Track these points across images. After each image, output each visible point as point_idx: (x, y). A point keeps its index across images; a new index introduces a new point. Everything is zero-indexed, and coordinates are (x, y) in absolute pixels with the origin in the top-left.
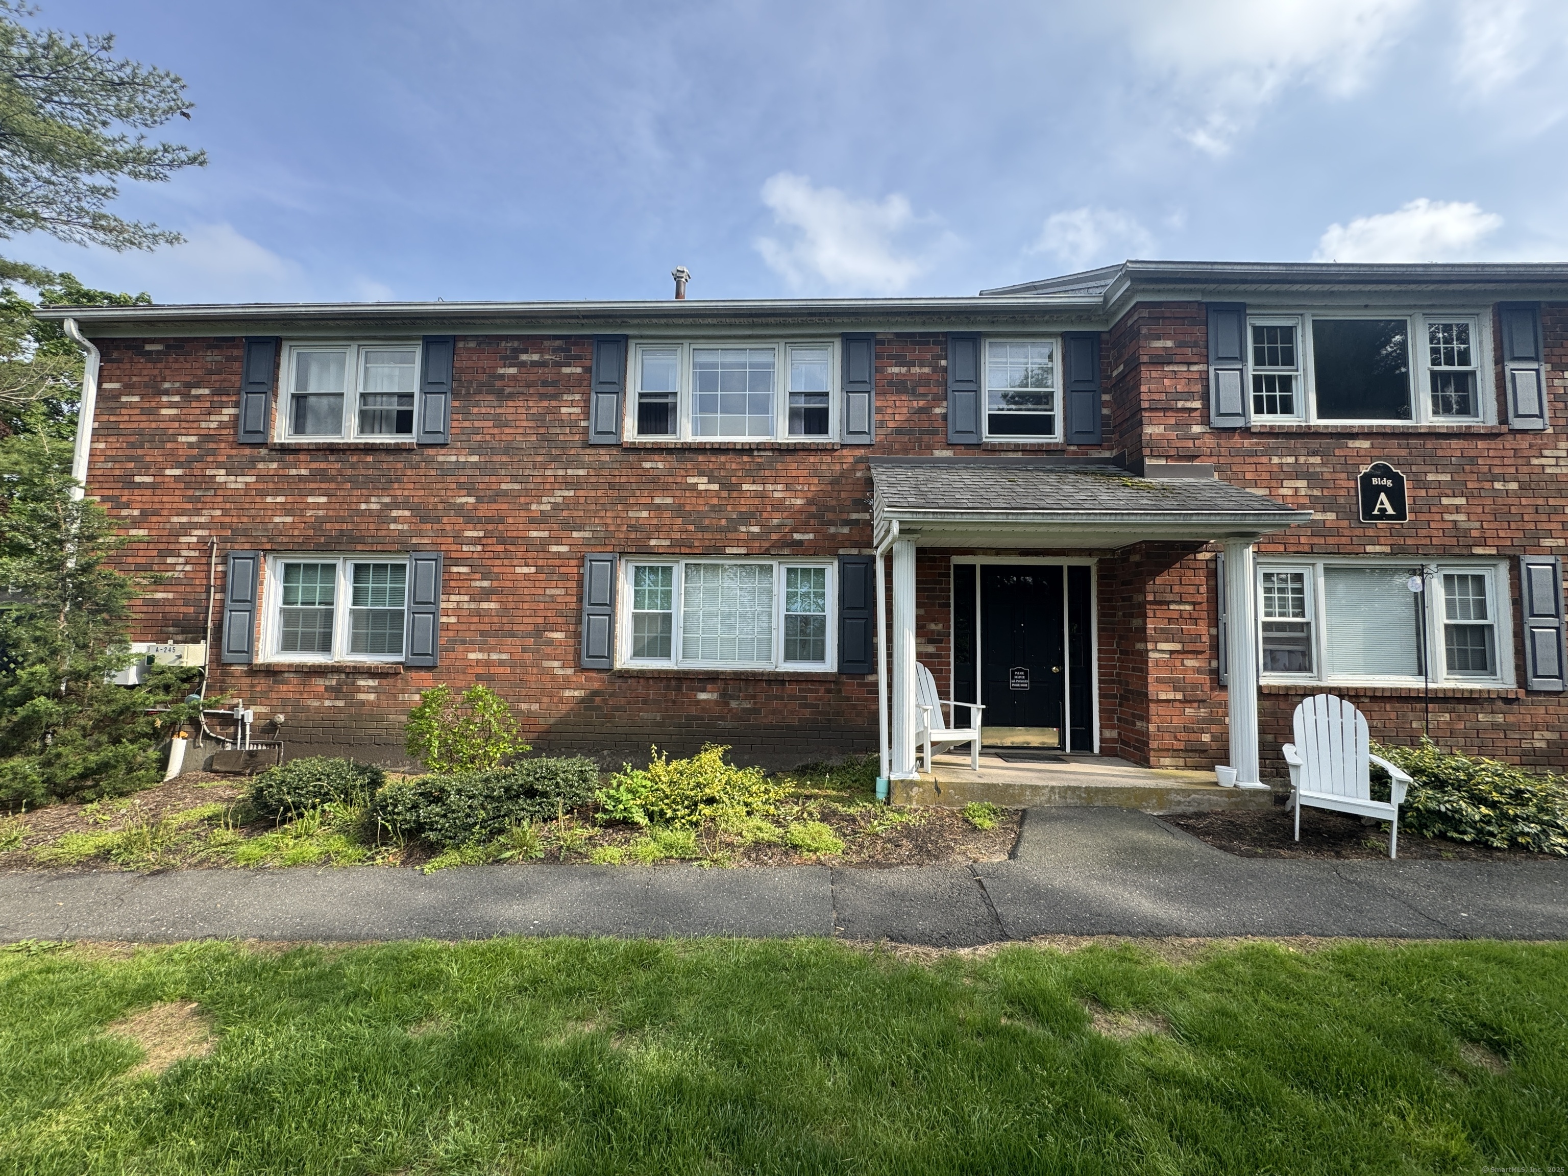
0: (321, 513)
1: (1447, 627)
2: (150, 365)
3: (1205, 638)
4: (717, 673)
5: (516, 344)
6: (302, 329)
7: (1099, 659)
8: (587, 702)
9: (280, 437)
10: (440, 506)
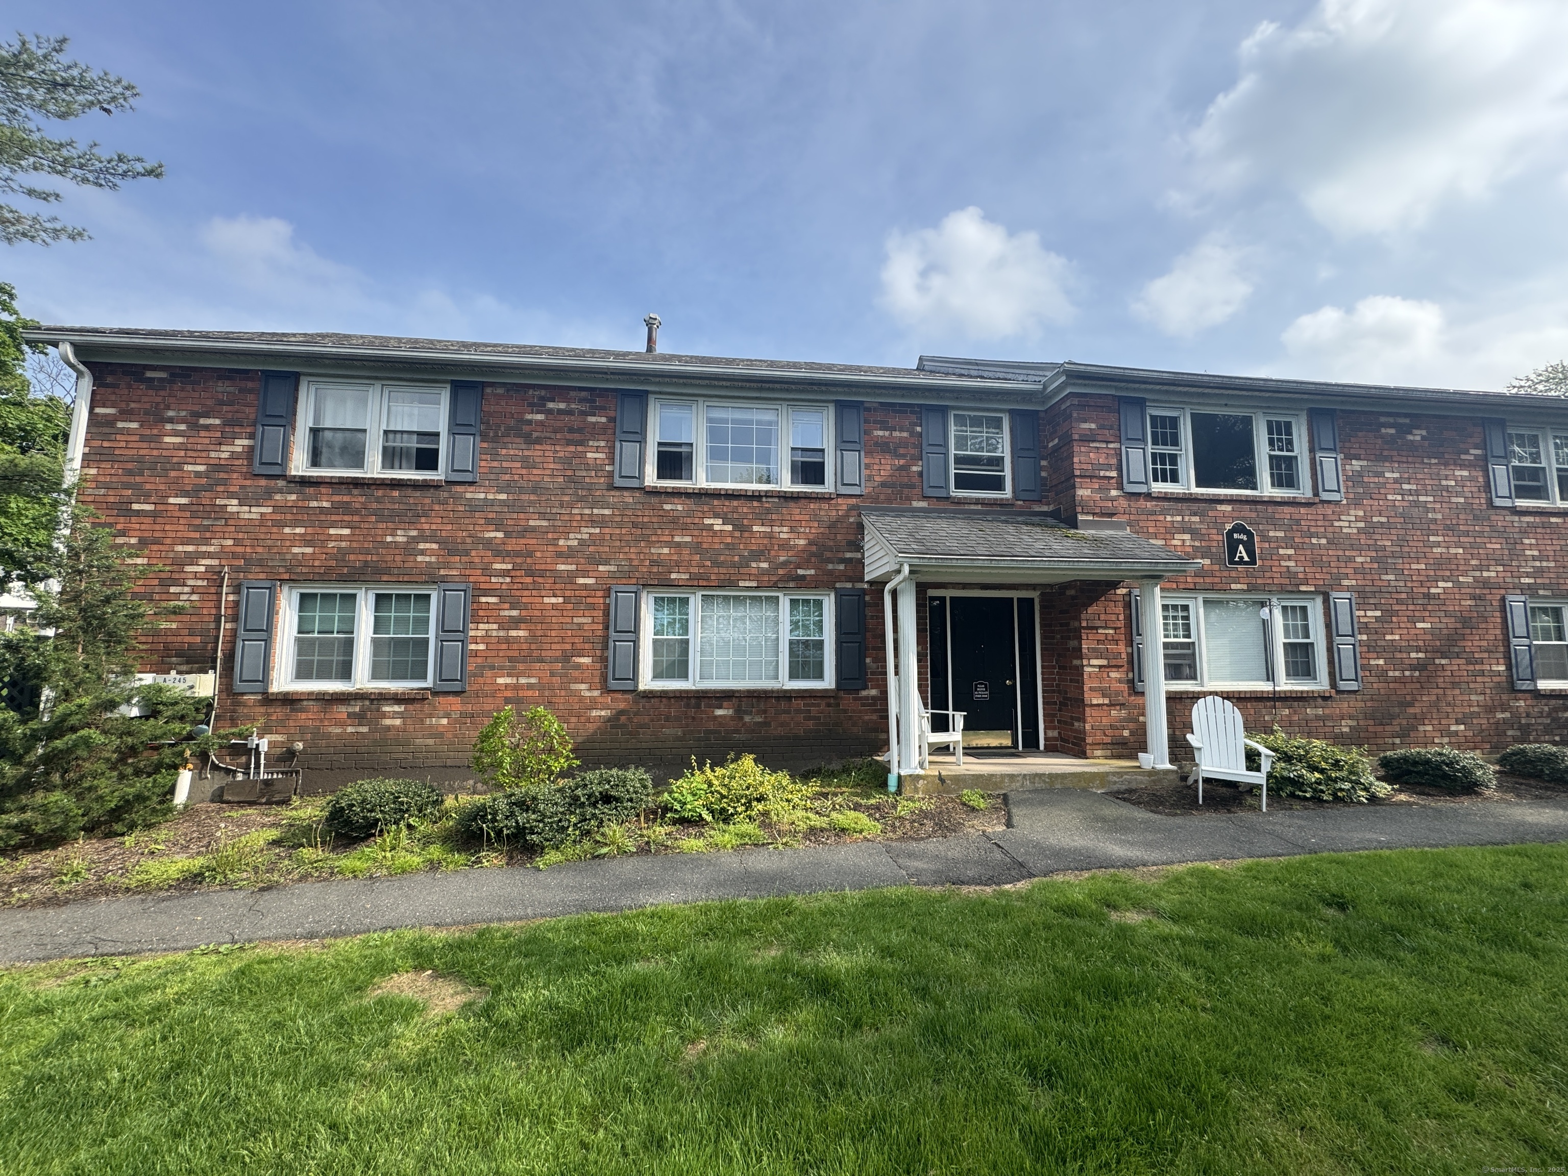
0: (343, 544)
1: (1285, 644)
2: (151, 392)
3: (1124, 656)
4: (733, 691)
5: (543, 393)
6: (325, 366)
7: (1043, 673)
8: (613, 721)
9: (297, 469)
10: (469, 540)
